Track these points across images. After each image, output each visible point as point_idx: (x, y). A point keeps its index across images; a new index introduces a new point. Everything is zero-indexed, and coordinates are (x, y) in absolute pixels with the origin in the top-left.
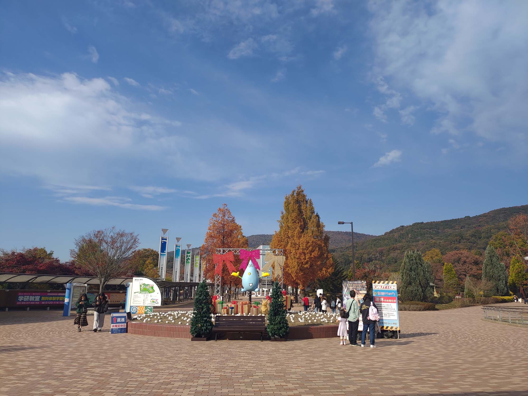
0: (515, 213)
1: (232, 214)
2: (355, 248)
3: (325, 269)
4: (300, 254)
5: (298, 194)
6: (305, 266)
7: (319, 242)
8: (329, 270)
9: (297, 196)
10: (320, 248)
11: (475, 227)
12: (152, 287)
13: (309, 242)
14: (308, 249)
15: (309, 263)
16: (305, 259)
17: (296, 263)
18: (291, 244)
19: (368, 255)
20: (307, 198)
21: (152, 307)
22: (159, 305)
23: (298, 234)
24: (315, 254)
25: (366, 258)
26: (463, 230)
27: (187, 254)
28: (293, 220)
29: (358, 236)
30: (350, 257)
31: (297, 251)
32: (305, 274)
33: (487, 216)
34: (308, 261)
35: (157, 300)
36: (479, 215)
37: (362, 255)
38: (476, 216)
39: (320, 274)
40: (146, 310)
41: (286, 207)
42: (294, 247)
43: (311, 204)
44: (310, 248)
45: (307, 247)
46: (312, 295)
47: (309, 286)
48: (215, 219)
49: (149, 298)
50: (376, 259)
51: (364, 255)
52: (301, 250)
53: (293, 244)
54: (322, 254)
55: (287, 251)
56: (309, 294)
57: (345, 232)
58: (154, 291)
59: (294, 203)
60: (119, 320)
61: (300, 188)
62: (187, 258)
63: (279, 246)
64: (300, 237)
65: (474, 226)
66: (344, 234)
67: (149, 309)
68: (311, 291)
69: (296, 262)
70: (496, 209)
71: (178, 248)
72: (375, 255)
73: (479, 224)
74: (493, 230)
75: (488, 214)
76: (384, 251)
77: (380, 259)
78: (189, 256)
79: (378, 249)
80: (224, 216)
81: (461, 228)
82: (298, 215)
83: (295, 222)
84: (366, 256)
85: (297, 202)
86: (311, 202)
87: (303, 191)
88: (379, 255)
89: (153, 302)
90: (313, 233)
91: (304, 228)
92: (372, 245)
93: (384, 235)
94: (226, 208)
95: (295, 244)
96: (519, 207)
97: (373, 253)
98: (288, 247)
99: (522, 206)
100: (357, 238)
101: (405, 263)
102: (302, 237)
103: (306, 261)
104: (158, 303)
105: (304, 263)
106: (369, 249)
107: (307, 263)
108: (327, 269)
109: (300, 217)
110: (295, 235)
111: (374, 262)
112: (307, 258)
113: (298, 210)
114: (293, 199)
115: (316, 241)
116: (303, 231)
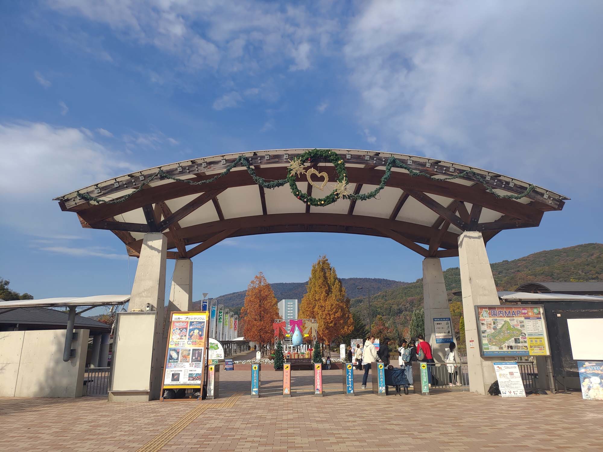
0: (556, 256)
1: (267, 281)
2: (384, 298)
3: (347, 327)
4: (326, 315)
5: (324, 263)
6: (330, 325)
7: (341, 305)
8: (350, 328)
9: (323, 264)
10: (342, 309)
11: (513, 273)
12: (217, 345)
13: (333, 305)
14: (332, 311)
15: (334, 322)
16: (330, 319)
17: (323, 323)
18: (319, 306)
19: (398, 305)
20: (331, 266)
21: (218, 360)
22: (223, 358)
23: (324, 298)
24: (338, 314)
25: (396, 309)
26: (500, 275)
27: (220, 314)
28: (319, 286)
29: (388, 283)
30: (378, 308)
31: (323, 312)
32: (330, 331)
33: (526, 260)
34: (332, 320)
35: (221, 355)
36: (518, 259)
37: (391, 306)
38: (515, 260)
39: (343, 332)
40: (213, 363)
41: (313, 274)
42: (321, 309)
43: (334, 271)
44: (334, 310)
45: (332, 309)
46: (336, 351)
47: (333, 342)
48: (252, 285)
49: (215, 354)
50: (406, 310)
51: (393, 306)
52: (326, 312)
53: (320, 307)
54: (344, 314)
55: (315, 312)
56: (334, 349)
57: (373, 278)
58: (219, 348)
59: (320, 271)
60: (229, 363)
61: (325, 257)
62: (219, 317)
63: (308, 308)
64: (325, 300)
65: (512, 271)
66: (372, 281)
67: (215, 361)
68: (336, 346)
69: (323, 321)
70: (536, 252)
71: (213, 309)
72: (405, 305)
73: (518, 269)
74: (529, 276)
75: (528, 258)
76: (415, 301)
77: (411, 310)
78: (221, 315)
79: (409, 299)
80: (260, 283)
81: (499, 274)
82: (324, 282)
83: (321, 287)
84: (395, 307)
85: (323, 269)
86: (334, 270)
87: (327, 260)
88: (409, 306)
89: (218, 356)
90: (336, 297)
91: (329, 292)
92: (402, 294)
93: (415, 283)
94: (262, 275)
95: (322, 307)
96: (561, 250)
97: (403, 303)
98: (316, 309)
99: (564, 249)
100: (387, 285)
101: (413, 320)
102: (328, 300)
103: (331, 320)
104: (222, 357)
105: (329, 322)
106: (399, 299)
107: (331, 322)
108: (349, 327)
109: (325, 283)
110: (321, 298)
111: (404, 313)
112: (331, 318)
113: (324, 277)
114: (319, 268)
115: (339, 303)
116: (328, 295)
